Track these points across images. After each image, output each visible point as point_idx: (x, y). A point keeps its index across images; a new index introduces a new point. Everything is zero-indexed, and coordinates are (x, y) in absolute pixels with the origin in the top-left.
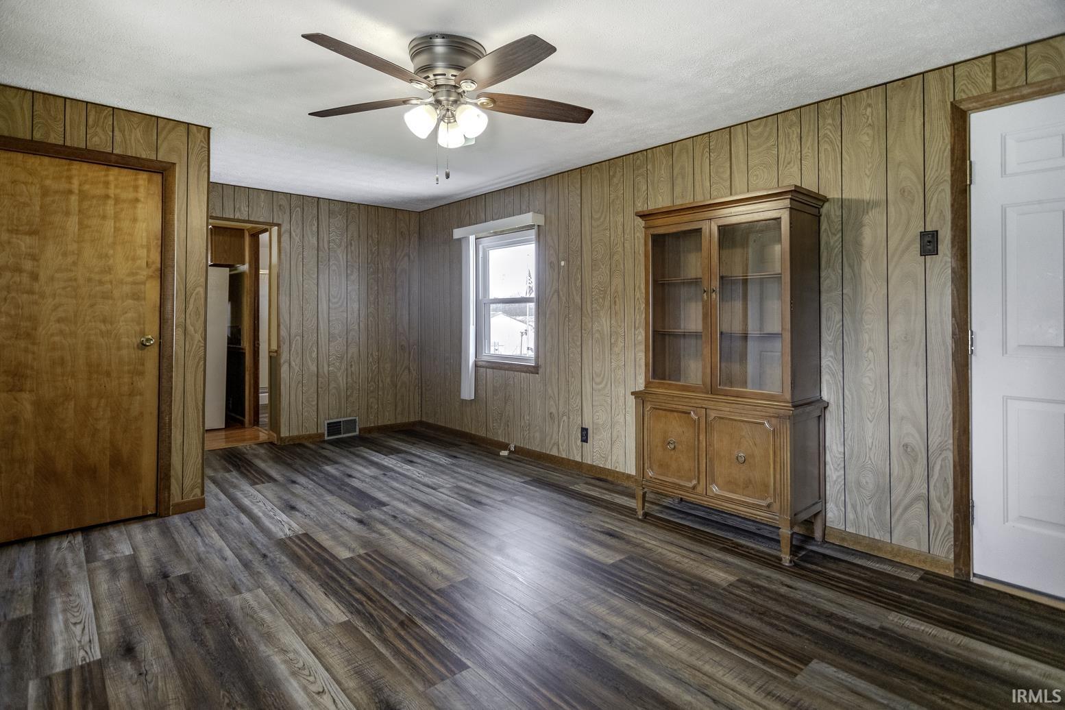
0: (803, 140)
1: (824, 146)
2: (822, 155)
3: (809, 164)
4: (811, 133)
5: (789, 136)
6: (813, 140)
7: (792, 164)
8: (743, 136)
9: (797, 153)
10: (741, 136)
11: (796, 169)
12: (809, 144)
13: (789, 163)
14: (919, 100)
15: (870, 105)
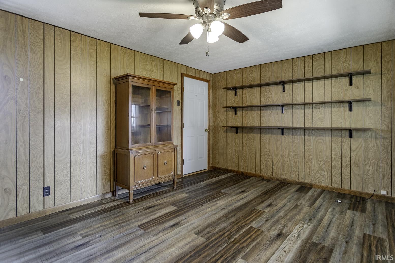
0: (155, 67)
1: (160, 71)
2: (160, 73)
3: (156, 74)
4: (157, 66)
5: (152, 64)
6: (158, 67)
7: (152, 73)
8: (139, 56)
9: (154, 70)
10: (138, 56)
11: (153, 74)
12: (157, 68)
13: (152, 72)
14: (177, 69)
15: (169, 65)
